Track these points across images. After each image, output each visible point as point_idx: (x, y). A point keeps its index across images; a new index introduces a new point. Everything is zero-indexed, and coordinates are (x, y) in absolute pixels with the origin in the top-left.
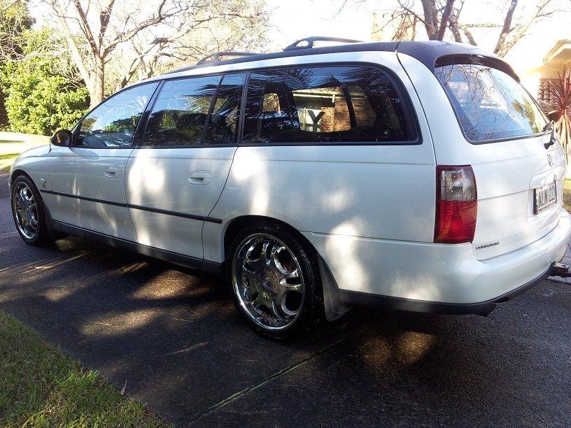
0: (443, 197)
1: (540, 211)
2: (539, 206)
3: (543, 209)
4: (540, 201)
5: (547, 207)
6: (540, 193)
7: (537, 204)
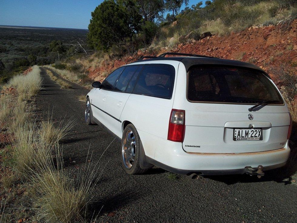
1: (237, 139)
2: (238, 137)
3: (242, 139)
4: (239, 135)
5: (247, 139)
6: (239, 131)
7: (235, 135)
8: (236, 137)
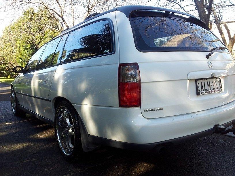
0: (121, 81)
1: (202, 93)
2: (201, 90)
3: (205, 92)
4: (202, 88)
5: (210, 92)
6: (201, 83)
7: (198, 89)
8: (199, 90)
